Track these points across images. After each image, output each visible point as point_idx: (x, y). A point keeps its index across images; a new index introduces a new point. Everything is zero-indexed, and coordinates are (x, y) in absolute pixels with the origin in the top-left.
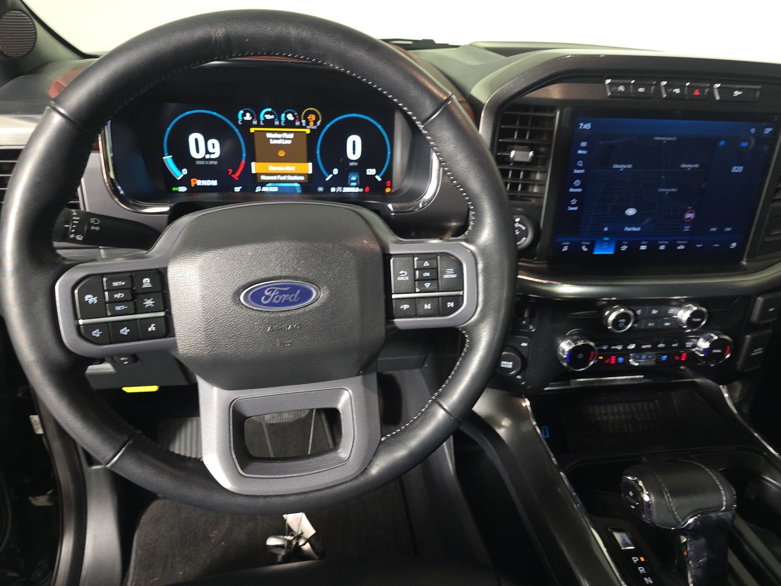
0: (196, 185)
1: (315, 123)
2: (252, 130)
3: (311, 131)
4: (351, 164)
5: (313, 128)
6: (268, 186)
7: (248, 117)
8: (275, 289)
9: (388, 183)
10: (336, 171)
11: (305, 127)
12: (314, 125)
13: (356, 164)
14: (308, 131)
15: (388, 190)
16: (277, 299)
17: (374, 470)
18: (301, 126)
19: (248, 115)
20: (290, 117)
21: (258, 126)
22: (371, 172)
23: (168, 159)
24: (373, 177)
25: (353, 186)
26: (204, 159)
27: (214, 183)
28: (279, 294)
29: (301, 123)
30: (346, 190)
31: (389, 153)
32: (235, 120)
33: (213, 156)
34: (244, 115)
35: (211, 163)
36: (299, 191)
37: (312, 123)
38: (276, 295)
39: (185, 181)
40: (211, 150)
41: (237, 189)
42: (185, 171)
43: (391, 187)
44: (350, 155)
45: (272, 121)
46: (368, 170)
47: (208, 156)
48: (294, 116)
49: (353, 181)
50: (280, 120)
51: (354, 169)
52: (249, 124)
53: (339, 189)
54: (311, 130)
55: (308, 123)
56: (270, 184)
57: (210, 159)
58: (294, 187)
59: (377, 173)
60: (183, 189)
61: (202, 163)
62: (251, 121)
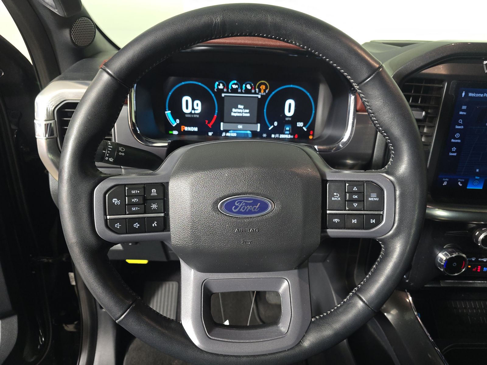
0: (184, 130)
1: (265, 91)
2: (223, 95)
4: (287, 119)
5: (263, 94)
6: (230, 133)
7: (221, 87)
8: (243, 201)
9: (311, 132)
10: (276, 124)
11: (258, 94)
12: (264, 92)
13: (290, 119)
14: (259, 96)
15: (311, 137)
16: (243, 209)
17: (306, 343)
18: (255, 93)
19: (221, 85)
20: (249, 87)
21: (227, 92)
22: (300, 124)
23: (168, 113)
24: (301, 128)
25: (286, 134)
26: (191, 113)
27: (196, 129)
28: (245, 205)
29: (255, 91)
30: (282, 136)
31: (313, 112)
32: (212, 88)
33: (197, 112)
34: (219, 85)
35: (195, 116)
36: (250, 136)
37: (262, 91)
38: (243, 206)
39: (178, 128)
40: (195, 107)
41: (210, 134)
42: (178, 121)
43: (313, 135)
44: (287, 113)
45: (237, 89)
46: (298, 123)
47: (193, 112)
48: (251, 86)
49: (287, 131)
50: (242, 89)
51: (288, 123)
52: (222, 91)
53: (277, 136)
54: (262, 96)
55: (260, 91)
56: (231, 131)
57: (195, 114)
58: (247, 134)
59: (304, 126)
60: (175, 132)
61: (189, 116)
62: (223, 89)
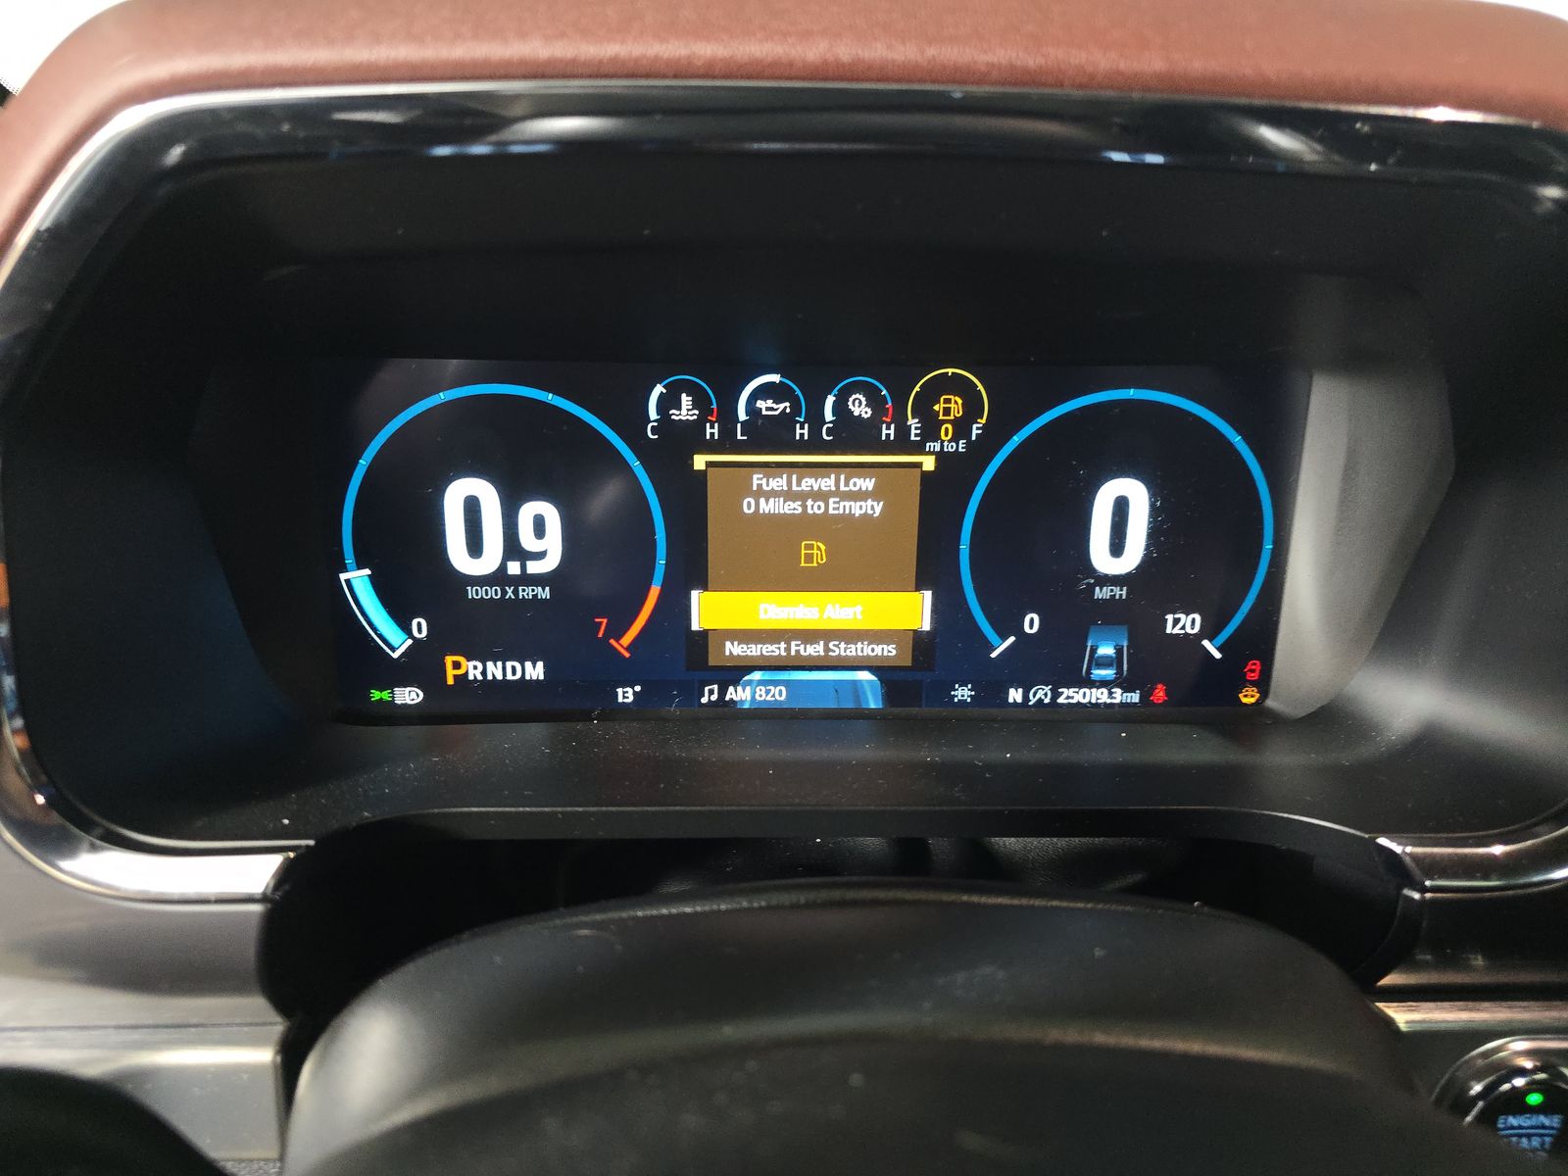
0: (462, 679)
1: (961, 428)
2: (700, 462)
3: (937, 460)
4: (1102, 593)
5: (950, 448)
6: (750, 682)
7: (685, 410)
9: (1253, 668)
10: (1032, 623)
11: (919, 450)
12: (955, 439)
13: (1121, 592)
14: (929, 463)
15: (1248, 697)
18: (902, 444)
19: (686, 400)
20: (860, 407)
21: (727, 443)
22: (1185, 623)
23: (358, 581)
24: (1190, 642)
25: (1104, 684)
26: (499, 577)
27: (535, 671)
29: (903, 431)
30: (1072, 695)
31: (1268, 546)
32: (630, 424)
33: (534, 568)
34: (668, 402)
35: (527, 592)
36: (873, 702)
37: (947, 430)
39: (420, 666)
40: (528, 540)
41: (626, 695)
42: (420, 627)
43: (1263, 685)
44: (1102, 559)
45: (786, 421)
46: (1169, 617)
47: (514, 568)
48: (874, 400)
49: (1105, 662)
50: (816, 419)
51: (1110, 615)
52: (690, 438)
53: (1042, 693)
54: (941, 457)
55: (931, 431)
56: (757, 676)
57: (526, 579)
58: (855, 684)
59: (1210, 630)
60: (409, 696)
61: (493, 593)
62: (698, 426)
